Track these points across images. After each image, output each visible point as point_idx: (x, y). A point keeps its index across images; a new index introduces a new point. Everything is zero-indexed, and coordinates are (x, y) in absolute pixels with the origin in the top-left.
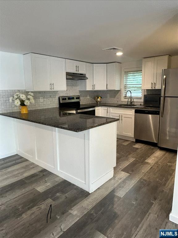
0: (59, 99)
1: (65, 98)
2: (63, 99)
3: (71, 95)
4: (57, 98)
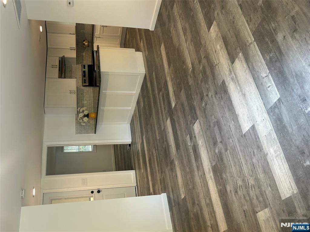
0: (84, 86)
1: (83, 80)
2: (85, 82)
3: (81, 74)
4: (84, 88)
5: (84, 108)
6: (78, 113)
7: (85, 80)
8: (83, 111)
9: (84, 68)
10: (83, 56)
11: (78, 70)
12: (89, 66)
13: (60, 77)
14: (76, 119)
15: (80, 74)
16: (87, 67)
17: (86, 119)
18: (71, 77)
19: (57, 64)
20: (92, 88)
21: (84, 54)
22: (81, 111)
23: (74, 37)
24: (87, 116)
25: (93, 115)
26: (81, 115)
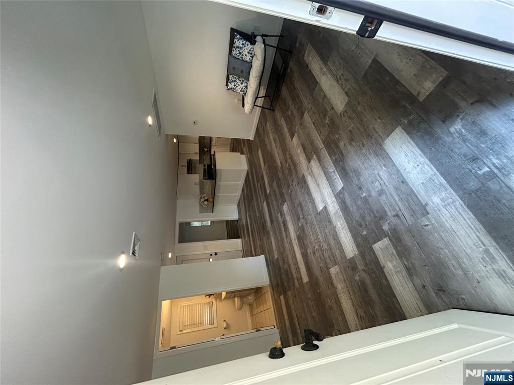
0: (204, 179)
3: (203, 171)
4: (204, 180)
5: (205, 195)
6: (201, 198)
7: (205, 175)
8: (204, 197)
9: (205, 166)
10: (204, 158)
11: (200, 168)
12: (208, 165)
13: (188, 173)
14: (199, 203)
15: (201, 171)
16: (206, 165)
17: (206, 203)
18: (195, 174)
19: (186, 164)
20: (210, 180)
21: (205, 157)
22: (203, 197)
23: (198, 145)
24: (207, 200)
25: (211, 200)
26: (203, 200)
